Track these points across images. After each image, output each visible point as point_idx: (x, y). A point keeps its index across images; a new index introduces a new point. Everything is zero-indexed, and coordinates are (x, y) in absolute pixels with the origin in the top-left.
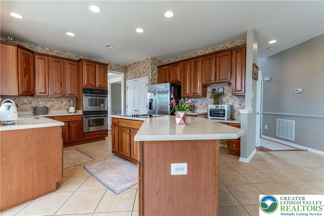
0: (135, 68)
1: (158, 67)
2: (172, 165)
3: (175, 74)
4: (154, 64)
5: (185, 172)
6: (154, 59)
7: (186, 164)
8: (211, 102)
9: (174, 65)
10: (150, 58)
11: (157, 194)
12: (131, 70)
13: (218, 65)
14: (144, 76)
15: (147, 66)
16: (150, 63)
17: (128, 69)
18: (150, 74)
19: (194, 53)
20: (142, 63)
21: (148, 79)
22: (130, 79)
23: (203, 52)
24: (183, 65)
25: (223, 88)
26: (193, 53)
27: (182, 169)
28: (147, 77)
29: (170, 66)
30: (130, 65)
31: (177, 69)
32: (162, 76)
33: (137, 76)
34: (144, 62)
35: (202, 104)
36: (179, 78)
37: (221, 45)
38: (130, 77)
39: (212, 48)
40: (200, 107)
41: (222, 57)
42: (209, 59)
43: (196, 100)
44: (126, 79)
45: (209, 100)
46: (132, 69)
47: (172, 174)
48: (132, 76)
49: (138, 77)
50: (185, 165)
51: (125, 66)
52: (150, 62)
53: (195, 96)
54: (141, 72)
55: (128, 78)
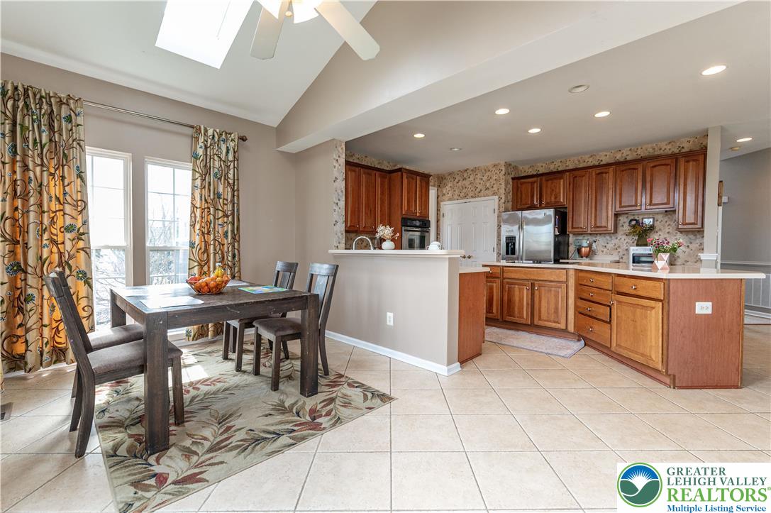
0: (464, 179)
1: (513, 179)
2: (697, 303)
3: (554, 193)
4: (509, 174)
5: (709, 311)
6: (508, 165)
7: (711, 303)
8: (627, 243)
9: (552, 177)
10: (502, 163)
11: (682, 332)
12: (455, 183)
13: (648, 179)
14: (487, 195)
15: (495, 178)
16: (503, 172)
17: (444, 181)
18: (502, 191)
19: (591, 156)
20: (483, 171)
21: (497, 200)
22: (450, 200)
23: (610, 155)
24: (574, 178)
25: (654, 218)
26: (589, 156)
27: (707, 308)
28: (496, 197)
29: (544, 178)
30: (450, 174)
31: (560, 184)
32: (524, 196)
33: (470, 195)
34: (487, 170)
35: (608, 246)
36: (563, 200)
37: (650, 146)
38: (450, 195)
39: (630, 150)
40: (603, 251)
41: (657, 168)
42: (630, 169)
43: (594, 239)
44: (439, 199)
45: (623, 239)
46: (456, 180)
47: (697, 313)
48: (457, 193)
49: (472, 197)
50: (709, 304)
51: (438, 175)
52: (504, 170)
53: (599, 231)
54: (480, 187)
55: (446, 197)
